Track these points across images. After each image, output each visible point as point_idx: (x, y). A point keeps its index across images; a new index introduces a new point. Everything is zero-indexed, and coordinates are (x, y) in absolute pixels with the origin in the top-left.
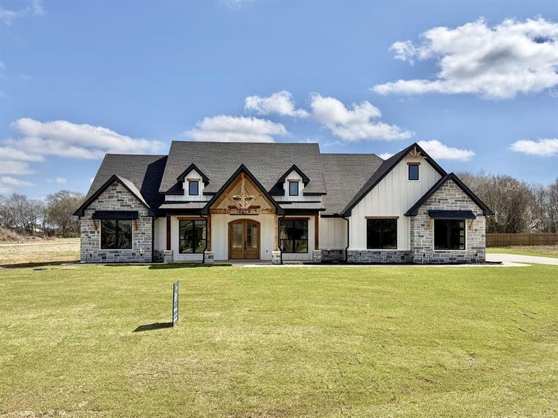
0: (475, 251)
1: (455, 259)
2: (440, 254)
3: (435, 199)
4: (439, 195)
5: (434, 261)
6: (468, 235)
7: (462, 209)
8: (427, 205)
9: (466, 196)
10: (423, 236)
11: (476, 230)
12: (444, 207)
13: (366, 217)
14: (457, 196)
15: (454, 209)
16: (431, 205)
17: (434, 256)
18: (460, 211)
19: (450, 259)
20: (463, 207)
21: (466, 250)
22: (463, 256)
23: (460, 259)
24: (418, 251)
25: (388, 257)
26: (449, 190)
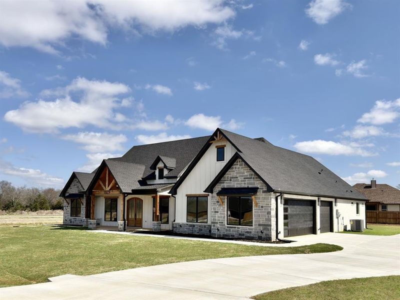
0: (261, 228)
1: (243, 235)
2: (231, 229)
3: (228, 177)
4: (230, 174)
5: (226, 235)
6: (255, 212)
7: (250, 186)
8: (221, 183)
9: (253, 173)
10: (218, 212)
11: (262, 207)
12: (235, 185)
13: (186, 195)
14: (246, 174)
15: (243, 186)
16: (224, 183)
17: (227, 230)
18: (248, 188)
19: (240, 234)
20: (251, 184)
21: (253, 227)
22: (251, 232)
23: (248, 235)
24: (214, 226)
25: (200, 230)
26: (239, 168)
